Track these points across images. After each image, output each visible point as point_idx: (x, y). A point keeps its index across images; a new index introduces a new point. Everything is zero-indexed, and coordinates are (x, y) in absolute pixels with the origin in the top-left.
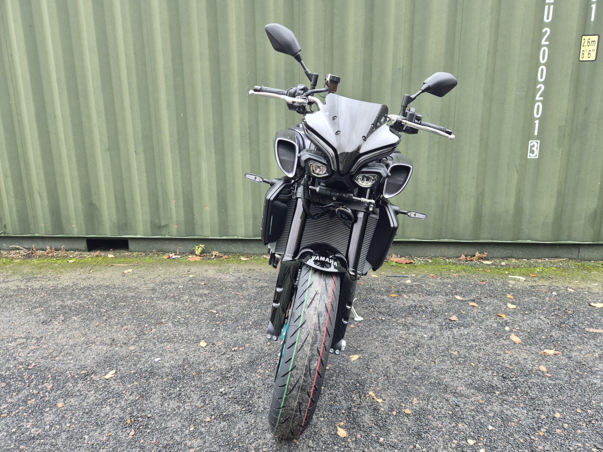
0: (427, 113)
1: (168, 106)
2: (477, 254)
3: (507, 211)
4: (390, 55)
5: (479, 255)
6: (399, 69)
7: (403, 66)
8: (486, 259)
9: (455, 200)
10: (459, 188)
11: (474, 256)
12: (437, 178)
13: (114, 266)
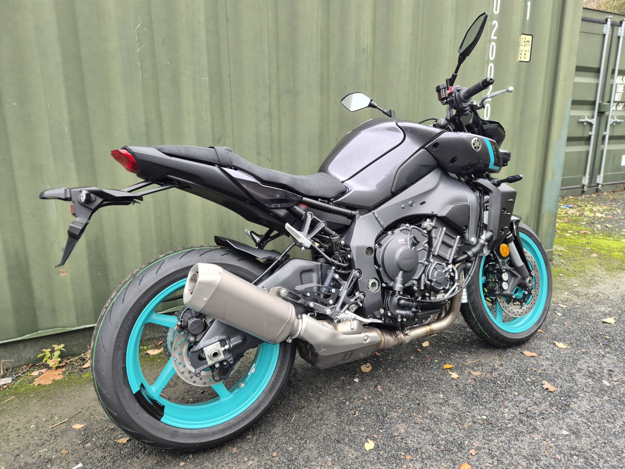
6: (364, 50)
7: (368, 46)
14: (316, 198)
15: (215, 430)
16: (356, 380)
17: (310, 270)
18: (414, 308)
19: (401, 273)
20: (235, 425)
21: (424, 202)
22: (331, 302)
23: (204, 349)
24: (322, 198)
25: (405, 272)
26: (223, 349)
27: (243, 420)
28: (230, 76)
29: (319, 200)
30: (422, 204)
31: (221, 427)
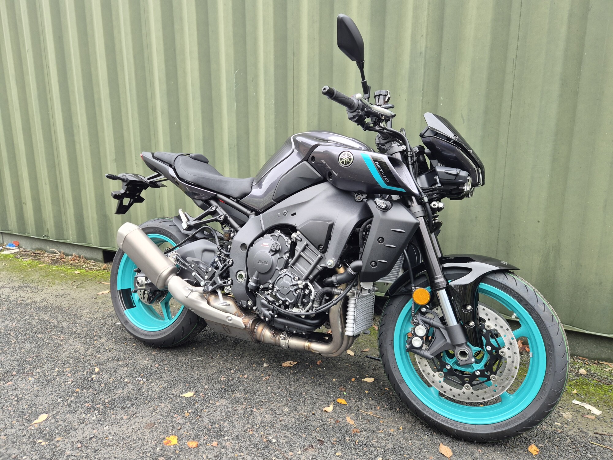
0: (462, 117)
1: (162, 113)
3: (601, 283)
4: (408, 33)
6: (421, 53)
7: (426, 48)
9: (508, 254)
10: (514, 235)
12: (476, 217)
13: (101, 284)
14: (228, 196)
15: (143, 332)
16: (265, 365)
17: (212, 251)
18: (271, 311)
19: (256, 272)
20: (152, 336)
21: (295, 214)
22: (206, 277)
23: (138, 278)
24: (233, 197)
25: (259, 273)
26: (146, 282)
27: (156, 335)
28: (293, 99)
29: (231, 198)
30: (293, 215)
31: (146, 333)
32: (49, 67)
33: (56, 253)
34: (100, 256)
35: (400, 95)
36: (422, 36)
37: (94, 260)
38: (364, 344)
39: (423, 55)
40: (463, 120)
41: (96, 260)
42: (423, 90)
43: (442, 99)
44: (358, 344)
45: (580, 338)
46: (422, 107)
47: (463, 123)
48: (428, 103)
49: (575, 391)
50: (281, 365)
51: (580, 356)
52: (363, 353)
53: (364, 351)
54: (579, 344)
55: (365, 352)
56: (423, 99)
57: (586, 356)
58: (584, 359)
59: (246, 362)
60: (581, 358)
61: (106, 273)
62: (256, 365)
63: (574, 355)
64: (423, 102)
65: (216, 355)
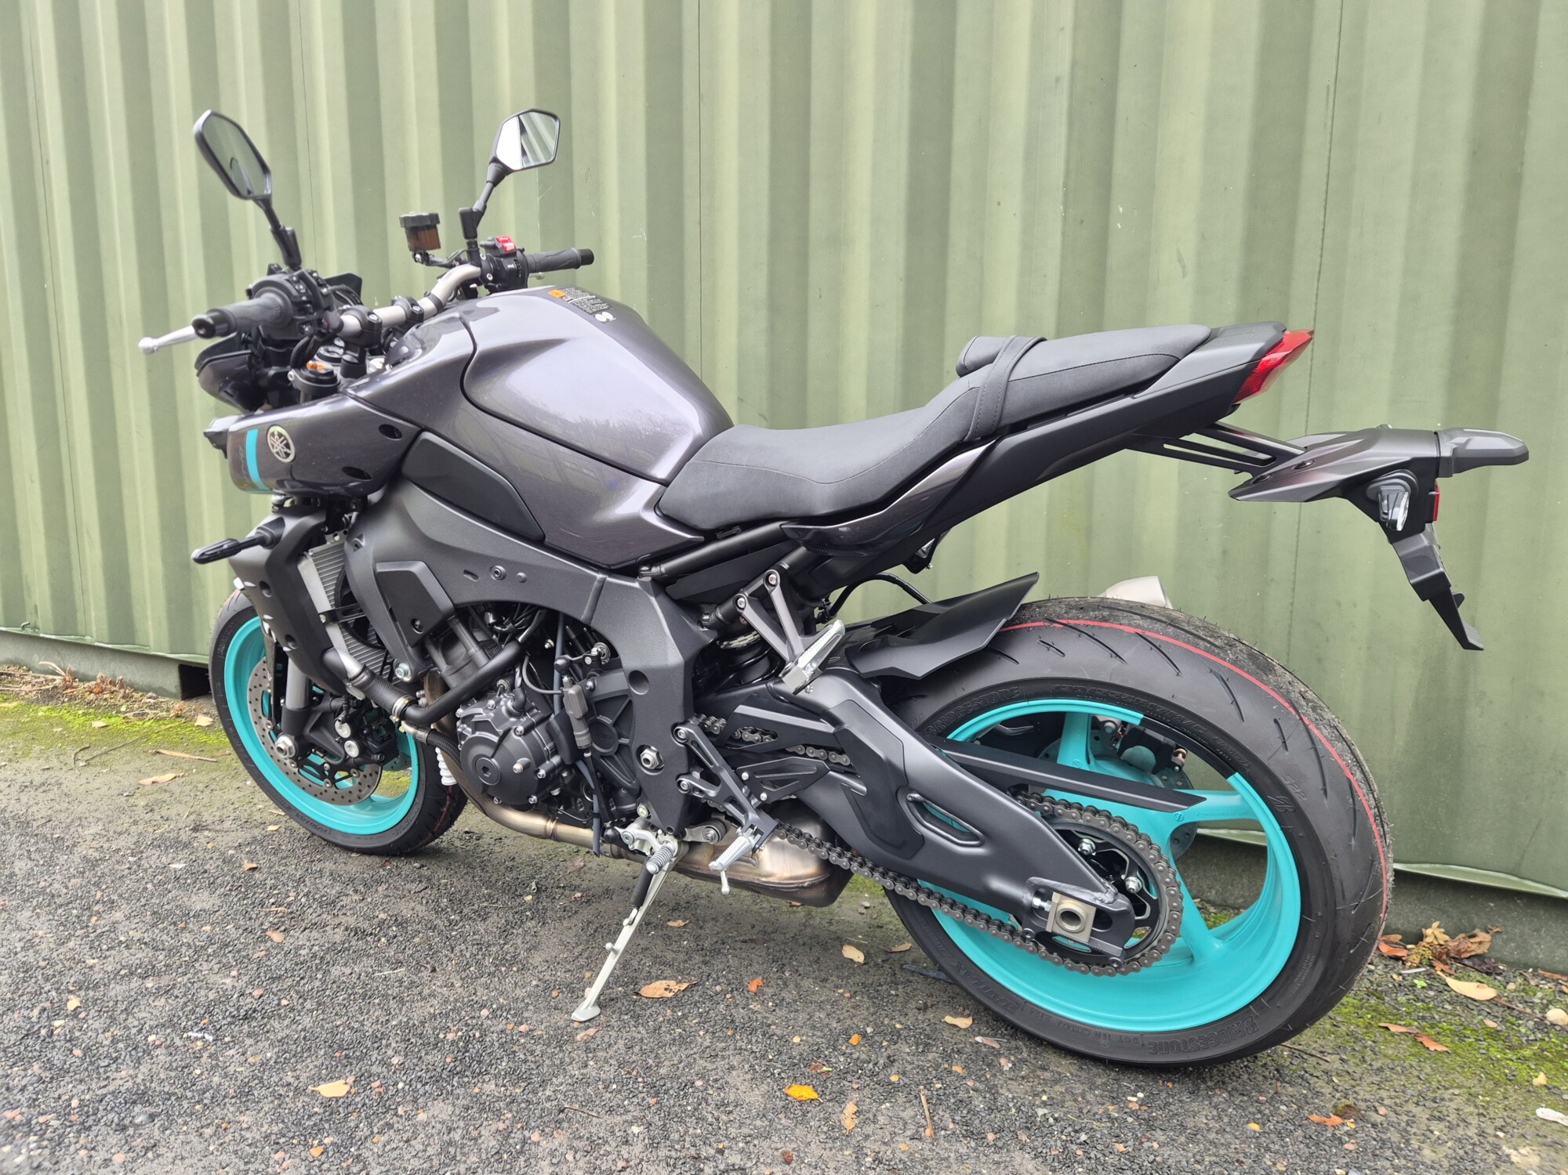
0: (1180, 260)
2: (1435, 933)
5: (1443, 938)
6: (1058, 80)
7: (1074, 63)
8: (1484, 966)
10: (1339, 604)
11: (1419, 938)
12: (1225, 552)
13: (158, 756)
28: (700, 224)
32: (47, 162)
33: (54, 673)
34: (171, 680)
35: (999, 204)
36: (1062, 29)
37: (155, 692)
38: (897, 930)
39: (1065, 83)
40: (1184, 267)
41: (160, 692)
42: (1065, 185)
43: (1121, 209)
44: (878, 930)
45: (1542, 913)
46: (1063, 234)
47: (1184, 277)
48: (1082, 222)
49: (1541, 1079)
50: (637, 994)
51: (1544, 969)
52: (893, 955)
53: (894, 950)
54: (1538, 931)
55: (898, 955)
56: (1065, 211)
57: (1561, 967)
58: (1556, 976)
59: (534, 983)
60: (1548, 974)
61: (179, 726)
62: (563, 992)
63: (1527, 967)
64: (1065, 219)
65: (445, 960)
